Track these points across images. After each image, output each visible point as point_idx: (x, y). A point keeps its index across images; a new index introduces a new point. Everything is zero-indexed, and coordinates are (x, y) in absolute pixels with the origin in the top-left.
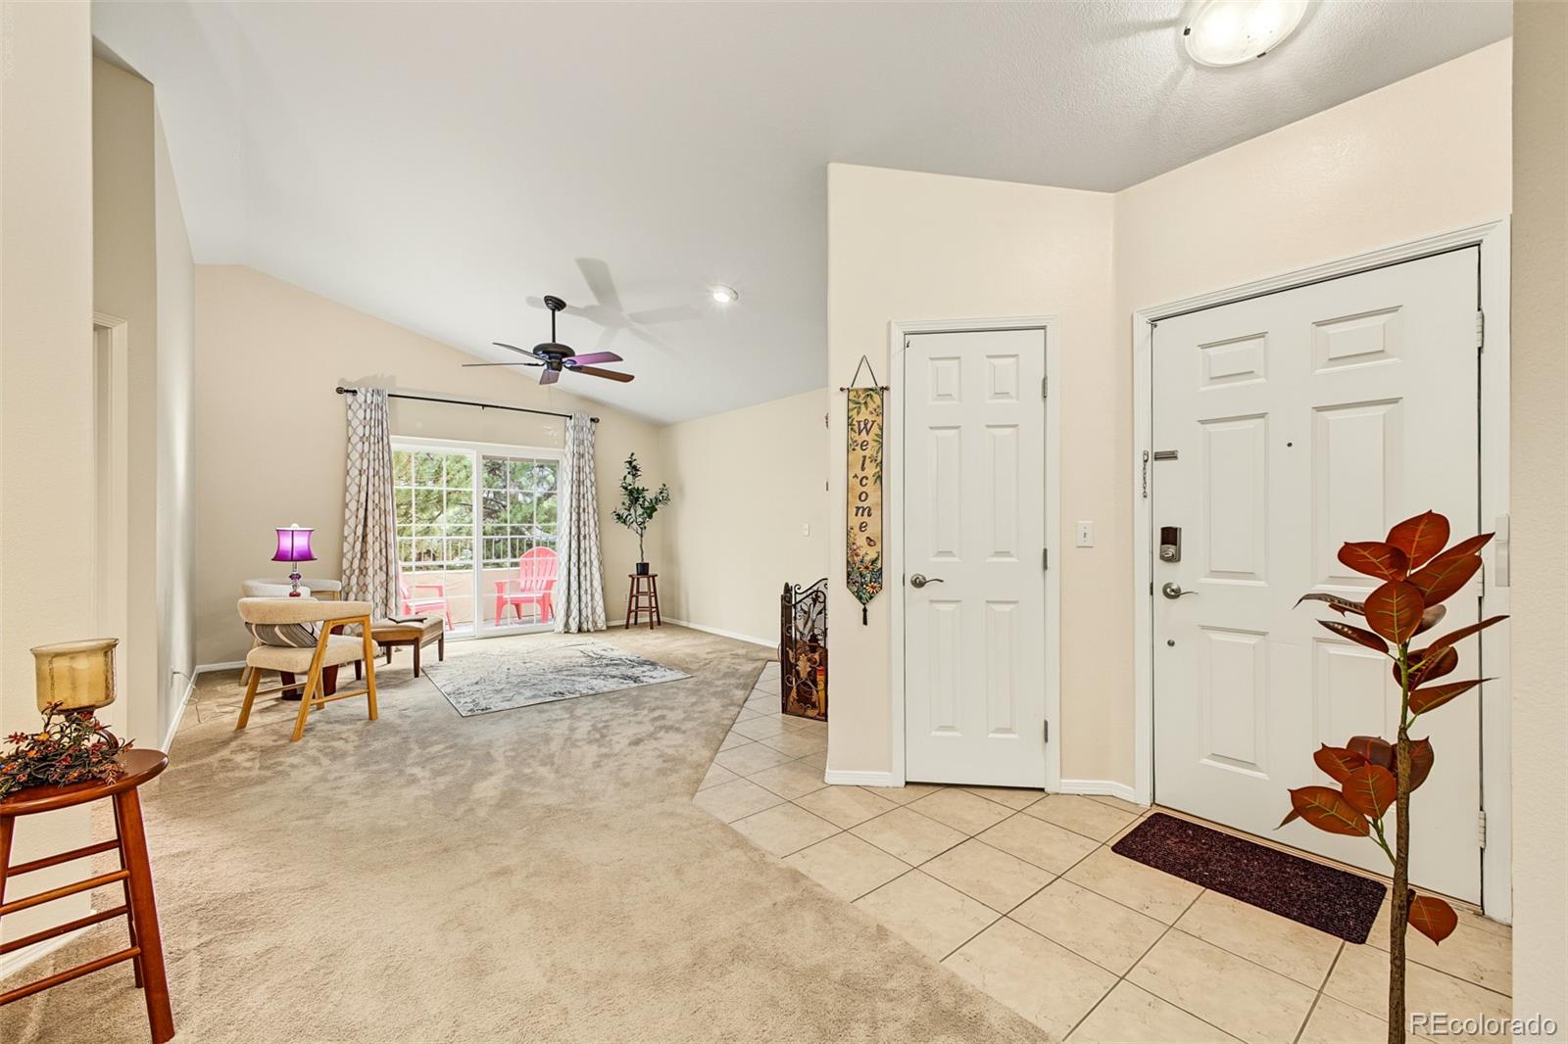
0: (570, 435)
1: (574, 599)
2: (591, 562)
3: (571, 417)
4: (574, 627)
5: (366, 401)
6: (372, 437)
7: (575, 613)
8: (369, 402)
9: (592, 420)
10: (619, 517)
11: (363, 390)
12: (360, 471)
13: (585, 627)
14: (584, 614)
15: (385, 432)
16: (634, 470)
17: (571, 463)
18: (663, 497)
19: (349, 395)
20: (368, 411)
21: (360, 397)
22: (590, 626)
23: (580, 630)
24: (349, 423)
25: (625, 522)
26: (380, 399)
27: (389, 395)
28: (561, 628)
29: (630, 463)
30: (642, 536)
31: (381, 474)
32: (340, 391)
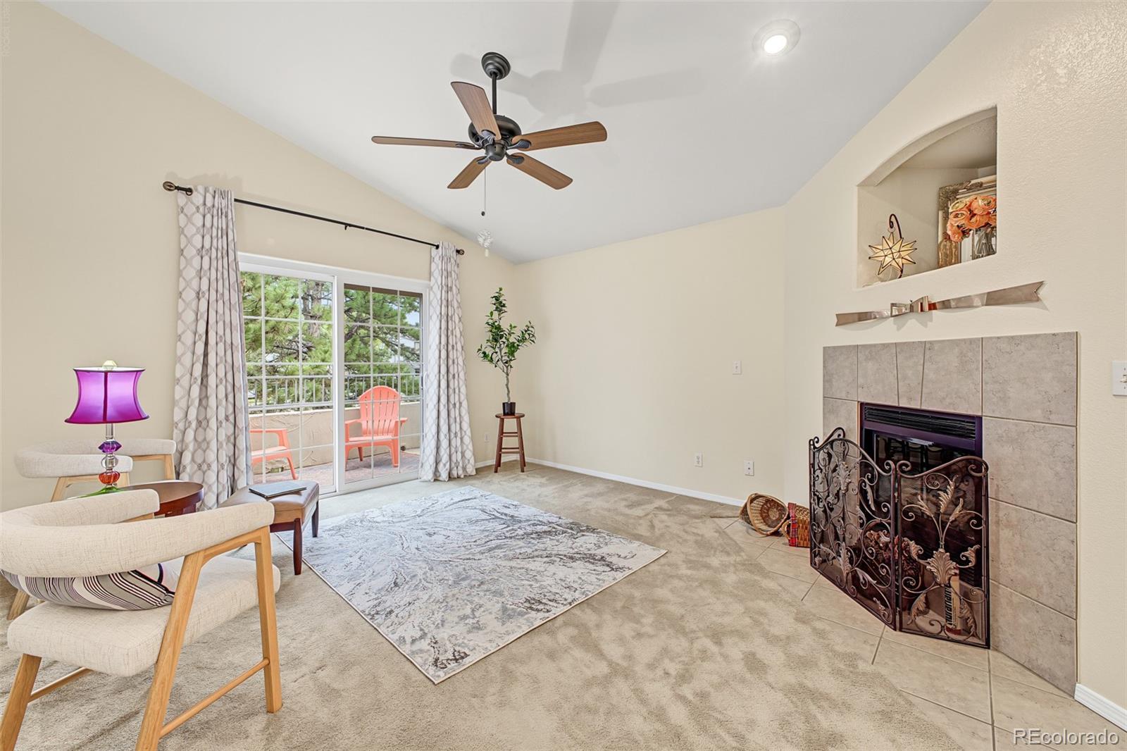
0: (437, 267)
1: (444, 443)
2: (460, 403)
3: (437, 247)
4: (444, 476)
5: (205, 204)
6: (214, 251)
7: (445, 458)
8: (209, 204)
9: (458, 252)
10: (485, 354)
11: (201, 189)
12: (198, 293)
13: (455, 473)
14: (454, 459)
15: (231, 246)
16: (500, 306)
17: (439, 297)
18: (527, 335)
19: (181, 195)
20: (208, 217)
21: (197, 198)
22: (460, 472)
23: (450, 478)
24: (181, 231)
25: (491, 360)
26: (224, 202)
27: (236, 200)
28: (430, 476)
29: (497, 298)
30: (508, 375)
31: (226, 297)
32: (169, 186)
